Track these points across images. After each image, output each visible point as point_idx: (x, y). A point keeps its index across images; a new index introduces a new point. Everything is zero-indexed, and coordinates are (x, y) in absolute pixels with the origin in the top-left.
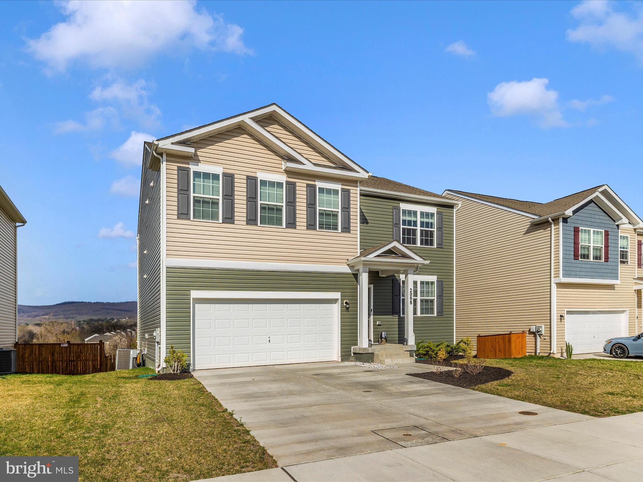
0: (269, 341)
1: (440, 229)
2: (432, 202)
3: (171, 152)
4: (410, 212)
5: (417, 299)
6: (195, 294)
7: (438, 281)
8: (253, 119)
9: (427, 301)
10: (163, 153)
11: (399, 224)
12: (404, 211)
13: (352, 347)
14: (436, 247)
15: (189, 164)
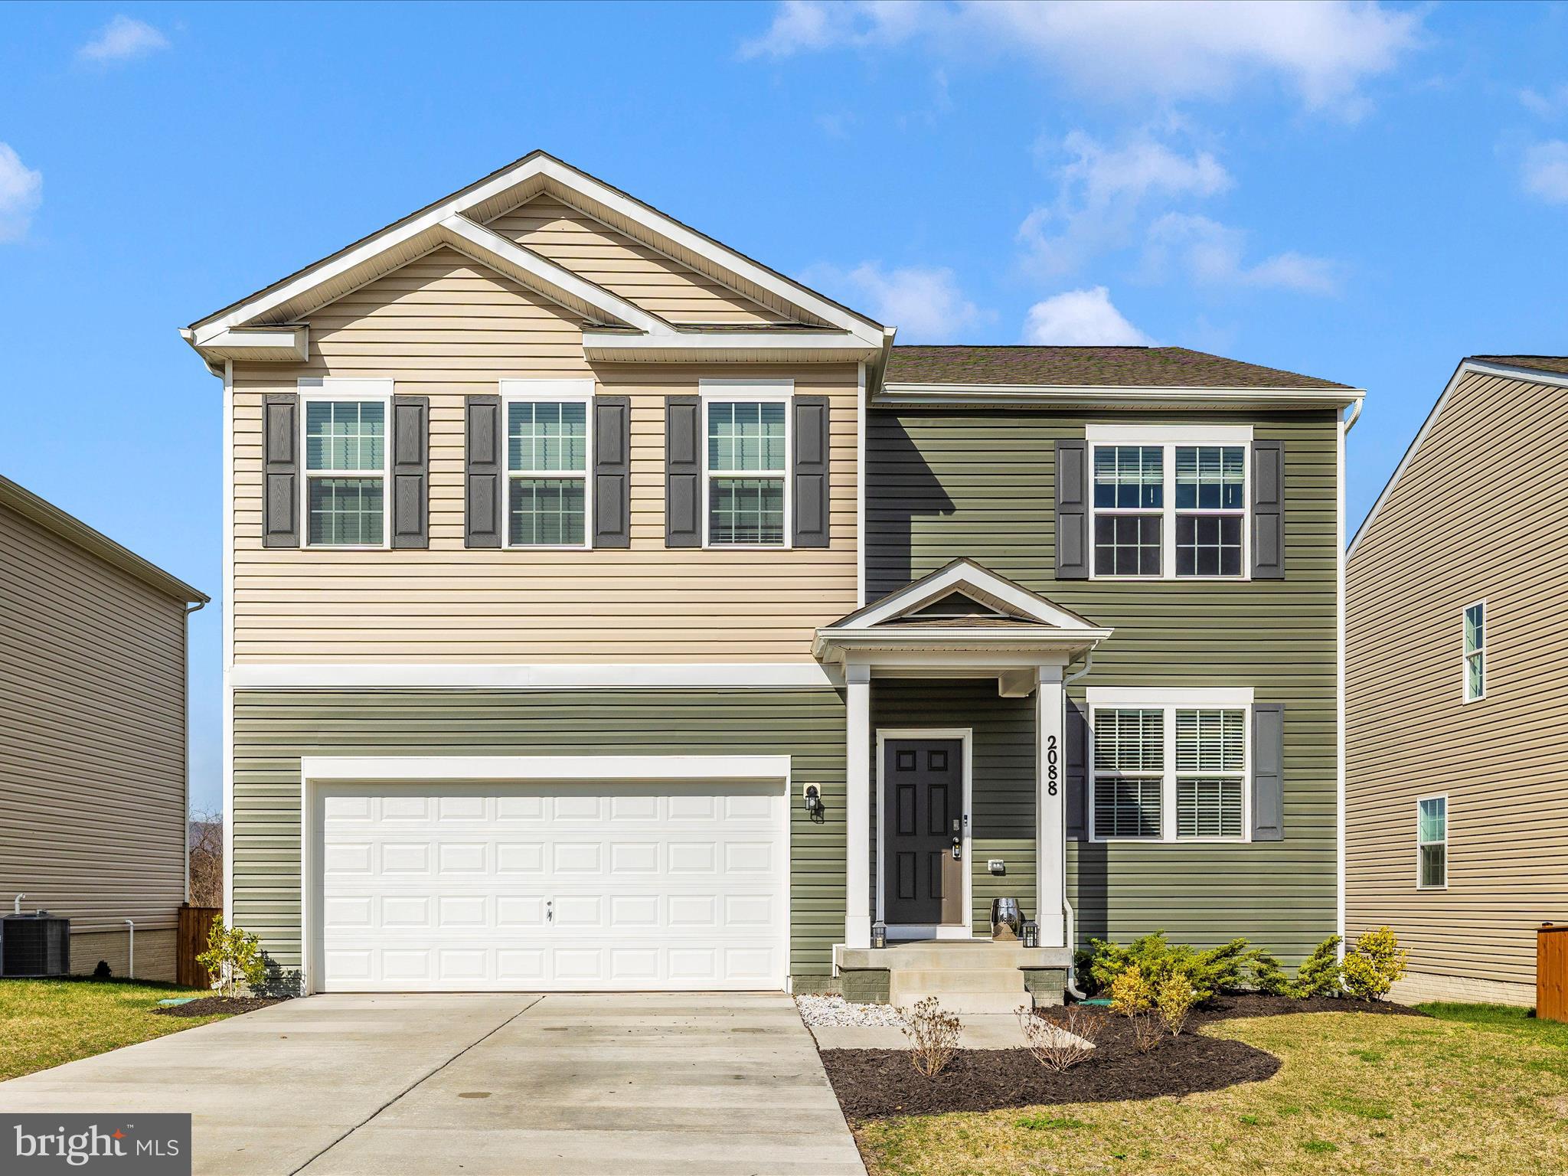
0: (550, 915)
1: (1266, 507)
2: (1237, 407)
3: (247, 356)
4: (1129, 456)
5: (1160, 778)
6: (315, 767)
7: (1257, 709)
8: (469, 215)
9: (1208, 785)
10: (224, 361)
11: (1082, 501)
12: (1105, 455)
13: (834, 946)
14: (1248, 576)
15: (294, 383)
